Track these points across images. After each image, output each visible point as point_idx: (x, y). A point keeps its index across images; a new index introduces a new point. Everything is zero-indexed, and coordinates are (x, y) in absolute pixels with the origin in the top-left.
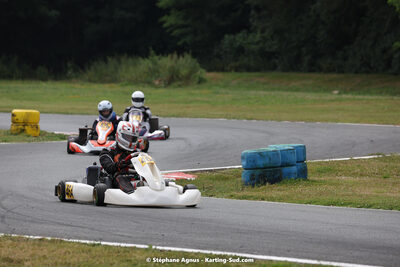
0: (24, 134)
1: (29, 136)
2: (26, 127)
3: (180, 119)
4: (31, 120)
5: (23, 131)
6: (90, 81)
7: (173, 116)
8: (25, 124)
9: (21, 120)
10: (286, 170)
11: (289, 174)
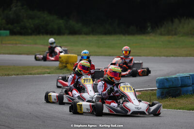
0: (66, 69)
1: (68, 70)
2: (67, 65)
3: (176, 58)
4: (71, 60)
5: (66, 67)
6: (161, 34)
7: (173, 56)
8: (67, 63)
9: (64, 60)
10: (185, 89)
11: (187, 91)
